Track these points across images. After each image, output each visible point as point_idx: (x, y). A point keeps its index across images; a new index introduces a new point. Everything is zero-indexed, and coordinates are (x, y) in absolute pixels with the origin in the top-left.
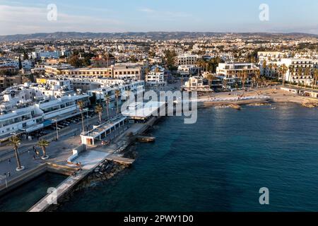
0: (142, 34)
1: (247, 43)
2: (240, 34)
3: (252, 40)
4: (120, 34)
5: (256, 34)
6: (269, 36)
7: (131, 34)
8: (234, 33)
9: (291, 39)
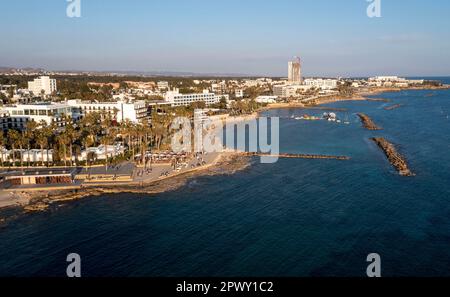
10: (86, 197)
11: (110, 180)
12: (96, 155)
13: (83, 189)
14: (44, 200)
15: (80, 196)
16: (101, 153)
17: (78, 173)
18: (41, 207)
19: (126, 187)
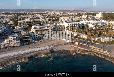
0: (24, 10)
1: (61, 13)
2: (59, 10)
3: (63, 12)
4: (15, 10)
5: (64, 10)
6: (68, 11)
7: (19, 10)
8: (57, 10)
9: (75, 12)
10: (89, 55)
11: (100, 51)
12: (100, 40)
13: (89, 51)
14: (76, 52)
15: (87, 54)
16: (103, 39)
17: (91, 45)
18: (74, 54)
19: (105, 56)
